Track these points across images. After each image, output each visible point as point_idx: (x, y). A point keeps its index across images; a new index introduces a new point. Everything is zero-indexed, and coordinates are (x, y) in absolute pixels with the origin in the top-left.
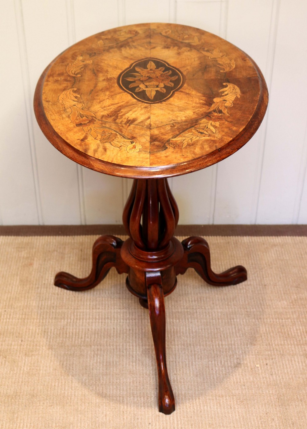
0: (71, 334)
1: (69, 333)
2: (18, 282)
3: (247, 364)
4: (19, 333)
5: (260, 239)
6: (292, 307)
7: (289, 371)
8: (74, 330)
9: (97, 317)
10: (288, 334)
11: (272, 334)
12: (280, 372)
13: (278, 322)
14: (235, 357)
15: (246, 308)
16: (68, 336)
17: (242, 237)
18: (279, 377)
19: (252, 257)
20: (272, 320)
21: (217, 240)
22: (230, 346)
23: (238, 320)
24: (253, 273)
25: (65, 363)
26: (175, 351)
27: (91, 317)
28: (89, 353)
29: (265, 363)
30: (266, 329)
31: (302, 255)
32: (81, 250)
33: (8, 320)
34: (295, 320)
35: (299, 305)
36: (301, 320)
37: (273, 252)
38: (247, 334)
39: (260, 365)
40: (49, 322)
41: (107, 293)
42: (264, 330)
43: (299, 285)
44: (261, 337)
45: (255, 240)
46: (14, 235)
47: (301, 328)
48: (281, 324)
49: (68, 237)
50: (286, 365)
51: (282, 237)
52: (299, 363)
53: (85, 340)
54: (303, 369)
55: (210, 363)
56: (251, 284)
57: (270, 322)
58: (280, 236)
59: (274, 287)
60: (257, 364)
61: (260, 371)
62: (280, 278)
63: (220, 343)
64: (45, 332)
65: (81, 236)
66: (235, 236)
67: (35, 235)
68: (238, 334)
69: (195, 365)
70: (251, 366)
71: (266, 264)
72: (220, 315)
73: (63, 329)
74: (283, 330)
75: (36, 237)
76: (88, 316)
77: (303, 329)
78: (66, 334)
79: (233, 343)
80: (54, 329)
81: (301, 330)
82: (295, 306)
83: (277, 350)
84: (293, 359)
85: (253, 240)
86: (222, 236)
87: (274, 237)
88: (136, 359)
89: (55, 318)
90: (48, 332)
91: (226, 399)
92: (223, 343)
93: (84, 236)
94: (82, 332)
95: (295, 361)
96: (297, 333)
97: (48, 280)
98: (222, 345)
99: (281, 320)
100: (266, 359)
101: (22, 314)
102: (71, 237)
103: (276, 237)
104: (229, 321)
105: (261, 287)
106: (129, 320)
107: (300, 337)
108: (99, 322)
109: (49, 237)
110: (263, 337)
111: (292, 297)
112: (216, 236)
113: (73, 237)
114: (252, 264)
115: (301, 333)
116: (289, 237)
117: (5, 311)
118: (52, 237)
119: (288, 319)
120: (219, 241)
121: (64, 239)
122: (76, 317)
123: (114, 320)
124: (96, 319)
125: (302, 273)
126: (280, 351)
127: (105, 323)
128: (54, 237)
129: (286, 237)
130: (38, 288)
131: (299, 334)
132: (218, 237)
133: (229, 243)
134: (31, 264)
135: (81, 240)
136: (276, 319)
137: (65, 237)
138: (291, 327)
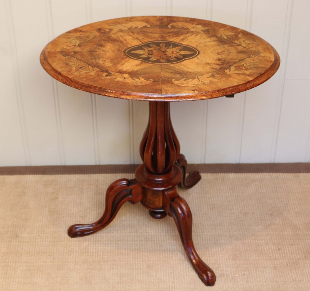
0: (92, 253)
1: (90, 252)
2: (47, 212)
3: (229, 274)
4: (51, 253)
5: (243, 175)
6: (266, 230)
7: (261, 279)
8: (94, 250)
9: (112, 240)
10: (262, 252)
11: (249, 252)
12: (254, 280)
13: (254, 243)
14: (220, 269)
15: (230, 232)
16: (89, 254)
17: (228, 174)
18: (253, 284)
19: (236, 190)
21: (208, 176)
22: (216, 261)
23: (223, 241)
24: (236, 203)
25: (88, 275)
26: (173, 265)
27: (107, 239)
28: (107, 267)
29: (243, 274)
30: (245, 248)
31: (277, 188)
32: (97, 186)
33: (41, 243)
34: (268, 241)
35: (271, 229)
36: (273, 241)
37: (253, 186)
38: (229, 251)
39: (239, 275)
40: (74, 244)
41: (119, 221)
42: (243, 249)
43: (273, 213)
44: (241, 254)
46: (41, 174)
47: (272, 247)
48: (257, 244)
49: (86, 175)
50: (259, 275)
52: (269, 274)
53: (103, 258)
54: (272, 278)
56: (234, 213)
57: (248, 242)
58: (260, 173)
59: (252, 215)
60: (237, 274)
61: (239, 280)
62: (258, 207)
63: (208, 259)
64: (71, 251)
65: (96, 175)
66: (223, 173)
67: (58, 174)
68: (222, 252)
69: (189, 276)
70: (231, 276)
71: (247, 196)
72: (208, 237)
73: (86, 249)
74: (258, 249)
75: (59, 175)
76: (104, 239)
78: (88, 253)
79: (218, 258)
80: (79, 249)
81: (273, 249)
82: (268, 230)
83: (252, 264)
84: (265, 270)
85: (237, 177)
86: (212, 173)
87: (254, 174)
88: (143, 272)
90: (73, 252)
92: (211, 259)
93: (99, 174)
94: (100, 251)
95: (266, 272)
96: (269, 251)
97: (71, 210)
98: (210, 260)
99: (257, 241)
100: (243, 271)
101: (53, 238)
102: (88, 175)
103: (257, 174)
104: (216, 241)
105: (242, 214)
106: (137, 242)
107: (271, 254)
108: (113, 244)
109: (70, 175)
110: (242, 254)
111: (267, 223)
112: (207, 173)
113: (90, 175)
114: (236, 196)
115: (272, 251)
116: (267, 174)
117: (39, 236)
118: (72, 175)
119: (262, 240)
120: (209, 178)
121: (82, 177)
123: (125, 242)
124: (111, 241)
125: (276, 204)
126: (255, 265)
127: (118, 244)
128: (74, 175)
129: (265, 173)
130: (64, 217)
131: (271, 252)
132: (208, 174)
133: (217, 179)
134: (57, 198)
135: (96, 178)
136: (253, 240)
137: (83, 175)
138: (265, 246)
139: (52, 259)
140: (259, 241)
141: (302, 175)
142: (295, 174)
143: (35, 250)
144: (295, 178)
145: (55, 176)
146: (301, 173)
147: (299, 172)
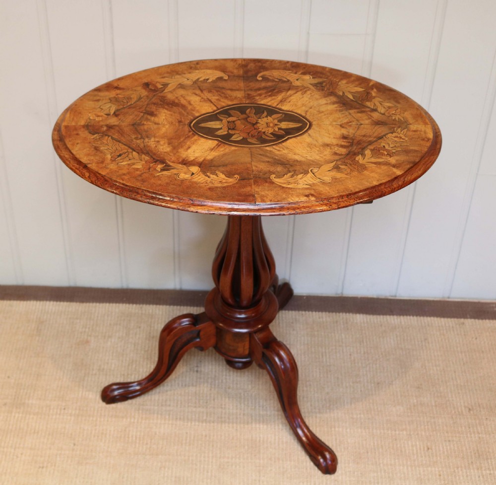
0: (134, 439)
1: (132, 437)
2: (71, 365)
4: (71, 434)
5: (377, 319)
6: (409, 414)
8: (138, 434)
10: (401, 451)
11: (381, 450)
13: (390, 435)
16: (130, 440)
17: (354, 315)
19: (365, 343)
20: (382, 431)
21: (322, 317)
23: (340, 429)
24: (364, 365)
25: (125, 476)
28: (155, 464)
30: (374, 443)
32: (150, 325)
33: (58, 416)
34: (412, 433)
35: (418, 413)
36: (420, 433)
37: (391, 337)
40: (108, 421)
42: (372, 444)
43: (421, 385)
46: (67, 301)
47: (417, 443)
48: (394, 438)
49: (134, 305)
53: (150, 447)
56: (360, 382)
57: (381, 433)
59: (389, 387)
62: (398, 374)
64: (102, 434)
65: (151, 306)
66: (346, 312)
67: (93, 302)
71: (382, 354)
73: (125, 430)
74: (395, 446)
75: (94, 304)
76: (156, 415)
78: (128, 438)
80: (114, 431)
81: (418, 446)
82: (413, 414)
83: (385, 471)
85: (368, 320)
86: (329, 312)
90: (106, 434)
93: (155, 306)
96: (413, 450)
97: (108, 363)
99: (393, 432)
101: (76, 409)
102: (138, 306)
105: (373, 385)
107: (415, 456)
108: (168, 424)
109: (111, 304)
110: (369, 453)
111: (411, 401)
112: (322, 311)
113: (141, 305)
114: (364, 353)
115: (417, 451)
118: (114, 305)
119: (402, 430)
120: (324, 320)
121: (129, 308)
125: (426, 369)
126: (388, 473)
127: (176, 425)
128: (117, 304)
131: (415, 451)
132: (324, 313)
133: (337, 322)
134: (88, 342)
135: (151, 311)
136: (388, 430)
137: (131, 305)
138: (406, 442)
139: (72, 445)
140: (397, 432)
141: (469, 322)
144: (458, 326)
145: (88, 304)
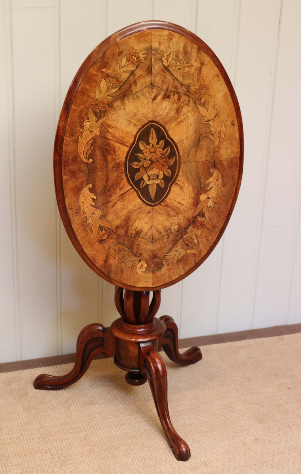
0: (96, 442)
2: (21, 409)
3: (263, 438)
4: (46, 450)
5: (226, 345)
8: (97, 439)
10: (286, 411)
11: (273, 413)
12: (293, 439)
14: (250, 434)
15: (241, 398)
16: (93, 444)
18: (295, 443)
19: (227, 359)
20: (267, 403)
22: (242, 428)
23: (239, 407)
30: (266, 410)
33: (28, 441)
34: (287, 400)
35: (284, 389)
37: (242, 353)
38: (251, 416)
43: (277, 374)
44: (265, 417)
45: (222, 346)
47: (294, 405)
48: (277, 405)
49: (50, 367)
50: (296, 433)
51: (244, 341)
55: (231, 442)
56: (236, 380)
59: (257, 379)
62: (259, 371)
63: (233, 426)
68: (244, 418)
69: (220, 446)
70: (267, 439)
71: (241, 363)
72: (221, 406)
73: (86, 439)
74: (280, 409)
76: (104, 426)
77: (296, 406)
78: (91, 443)
79: (243, 424)
80: (78, 441)
81: (295, 406)
82: (281, 390)
83: (283, 424)
87: (237, 342)
89: (74, 432)
90: (73, 444)
91: (260, 466)
92: (235, 426)
94: (105, 439)
99: (274, 402)
100: (277, 432)
103: (239, 341)
104: (231, 409)
105: (245, 380)
107: (297, 412)
110: (267, 417)
111: (276, 383)
114: (229, 364)
115: (296, 409)
119: (280, 400)
122: (93, 428)
124: (112, 427)
125: (275, 365)
126: (286, 424)
127: (122, 428)
131: (295, 410)
138: (286, 406)
141: (286, 337)
142: (279, 336)
143: (24, 450)
144: (280, 340)
146: (284, 335)
147: (282, 334)
